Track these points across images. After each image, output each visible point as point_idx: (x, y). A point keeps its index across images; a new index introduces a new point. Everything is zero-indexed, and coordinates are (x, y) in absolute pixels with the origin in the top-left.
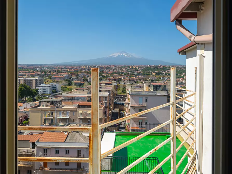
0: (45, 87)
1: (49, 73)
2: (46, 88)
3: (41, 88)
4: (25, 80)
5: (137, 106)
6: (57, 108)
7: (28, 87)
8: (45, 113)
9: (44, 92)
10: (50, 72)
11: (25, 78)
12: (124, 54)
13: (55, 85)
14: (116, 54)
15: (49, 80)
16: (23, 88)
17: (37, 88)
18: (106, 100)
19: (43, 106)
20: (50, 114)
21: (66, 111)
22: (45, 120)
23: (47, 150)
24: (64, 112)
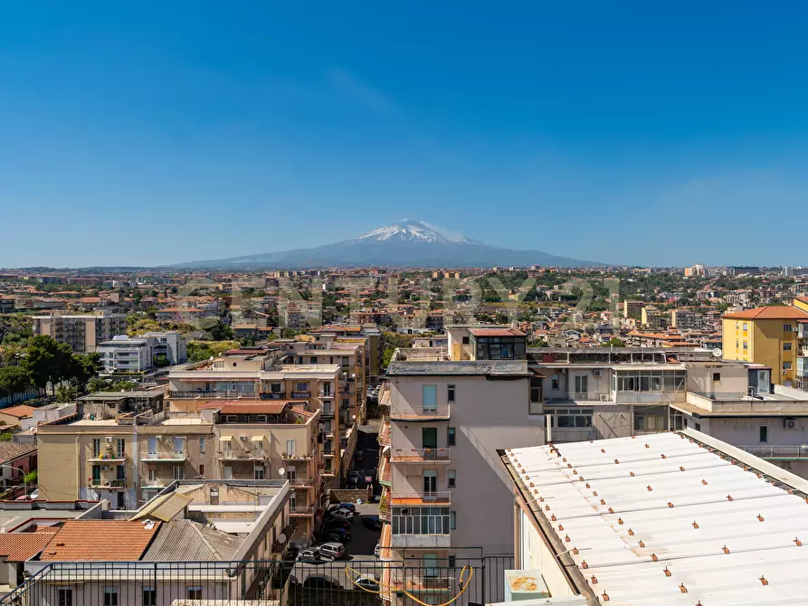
0: (128, 346)
1: (151, 299)
2: (129, 349)
3: (112, 350)
4: (59, 323)
5: (415, 417)
6: (140, 424)
7: (60, 347)
8: (96, 443)
9: (124, 366)
10: (155, 294)
11: (57, 314)
12: (414, 231)
13: (164, 340)
14: (386, 232)
15: (149, 323)
16: (42, 350)
17: (100, 350)
18: (327, 391)
19: (92, 417)
20: (115, 449)
21: (173, 437)
22: (97, 468)
23: (70, 593)
24: (164, 439)
